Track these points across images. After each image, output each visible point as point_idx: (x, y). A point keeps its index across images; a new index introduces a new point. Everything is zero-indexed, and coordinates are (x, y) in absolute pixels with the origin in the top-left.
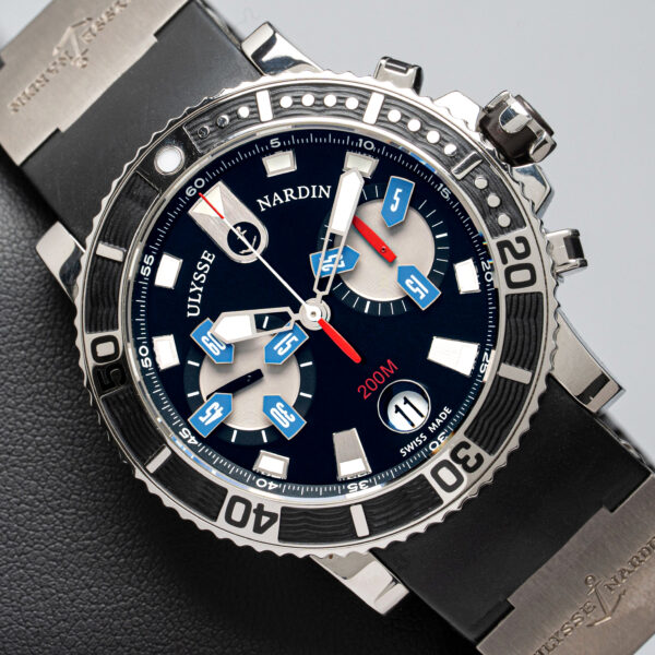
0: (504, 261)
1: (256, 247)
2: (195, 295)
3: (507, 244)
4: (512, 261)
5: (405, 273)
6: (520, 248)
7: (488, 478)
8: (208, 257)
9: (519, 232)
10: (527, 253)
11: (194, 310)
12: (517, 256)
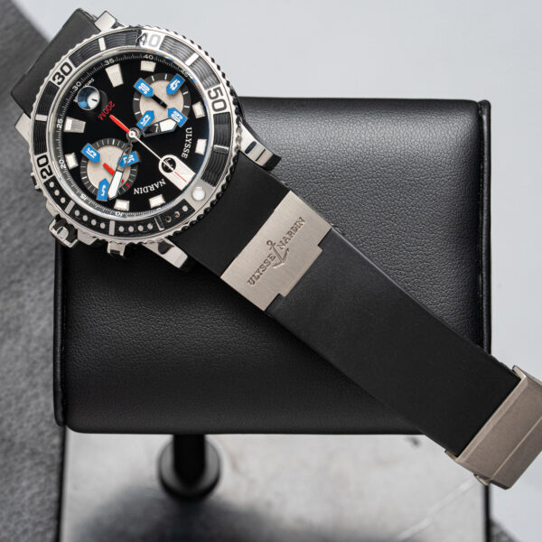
0: (49, 167)
1: (163, 164)
2: (189, 137)
3: (49, 174)
4: (46, 167)
5: (97, 161)
6: (44, 173)
7: (51, 71)
8: (185, 155)
9: (45, 180)
10: (42, 171)
11: (189, 131)
12: (45, 170)
